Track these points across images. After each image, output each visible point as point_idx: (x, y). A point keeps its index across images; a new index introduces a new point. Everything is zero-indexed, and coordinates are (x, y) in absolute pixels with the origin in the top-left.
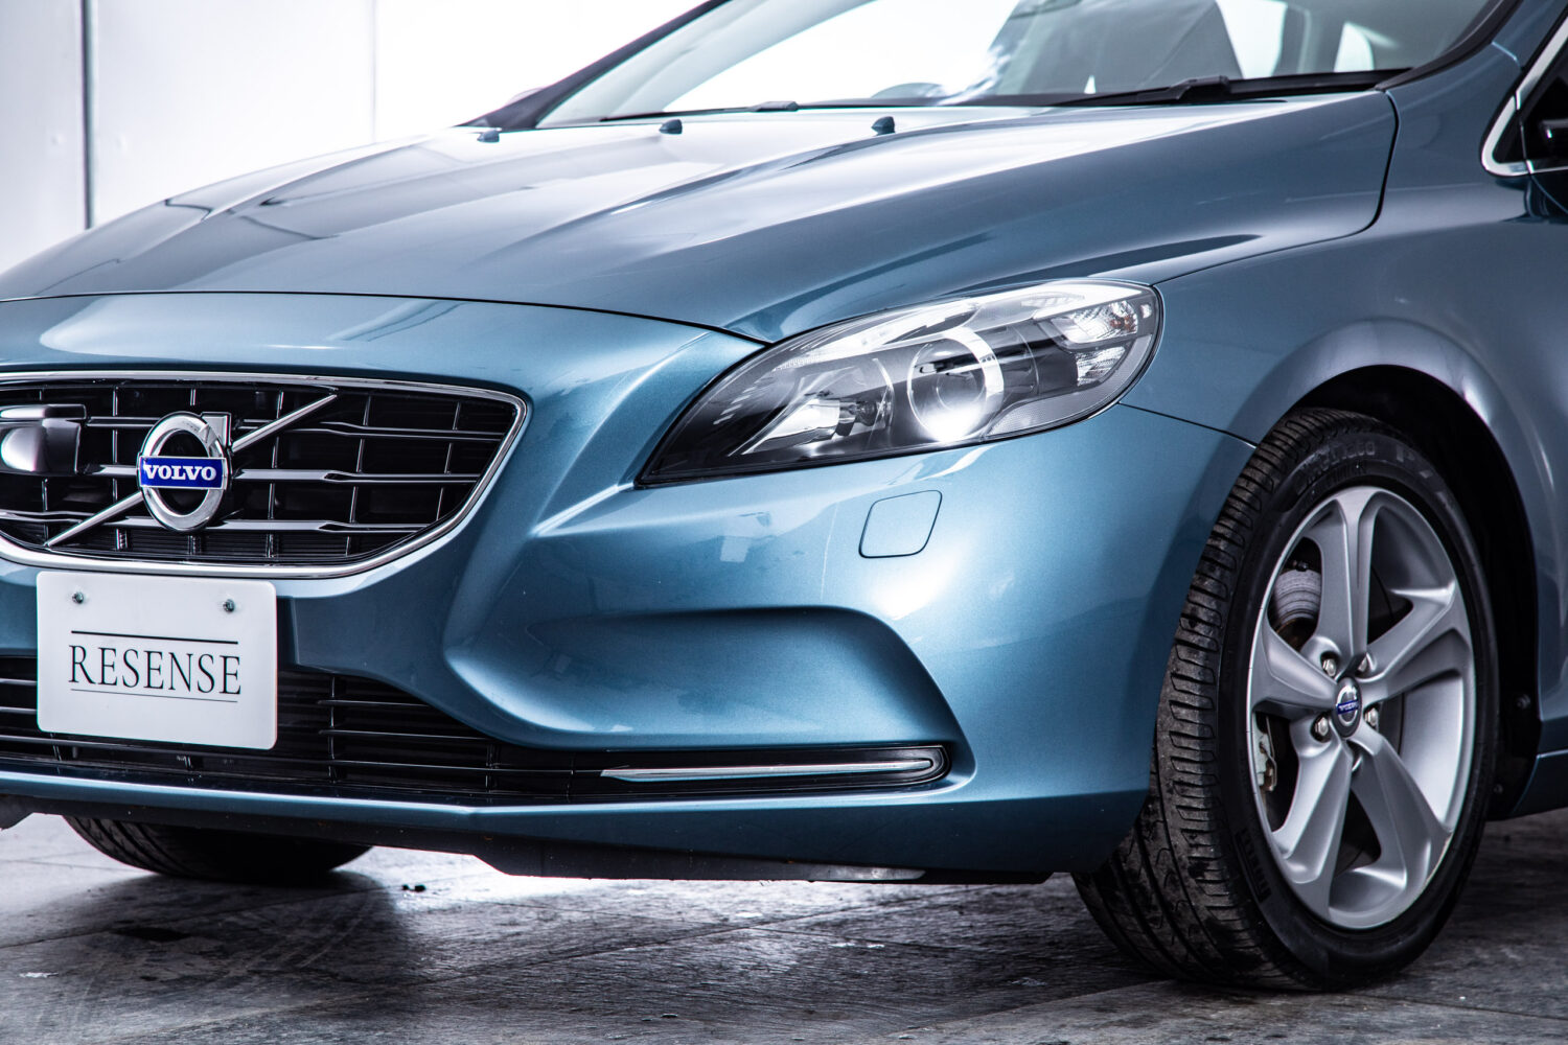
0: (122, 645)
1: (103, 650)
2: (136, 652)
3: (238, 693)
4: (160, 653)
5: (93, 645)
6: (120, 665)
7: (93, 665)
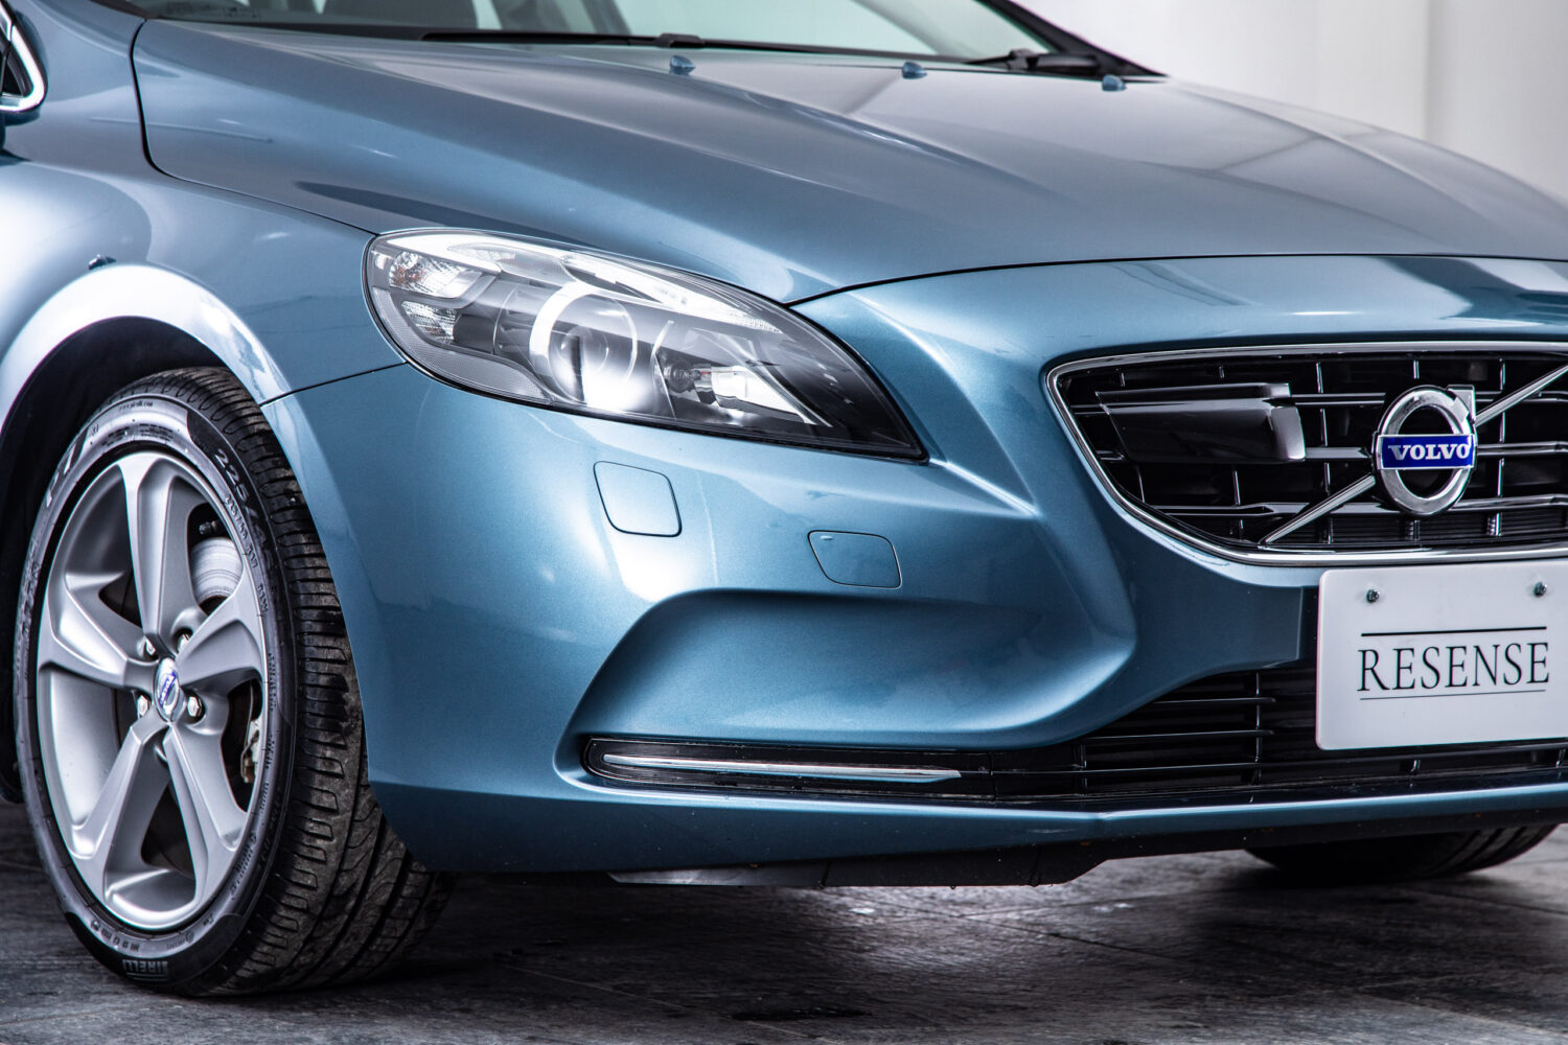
0: (1420, 644)
1: (1399, 651)
2: (1437, 649)
3: (1546, 680)
4: (1464, 648)
5: (1386, 647)
6: (1419, 667)
7: (1387, 671)
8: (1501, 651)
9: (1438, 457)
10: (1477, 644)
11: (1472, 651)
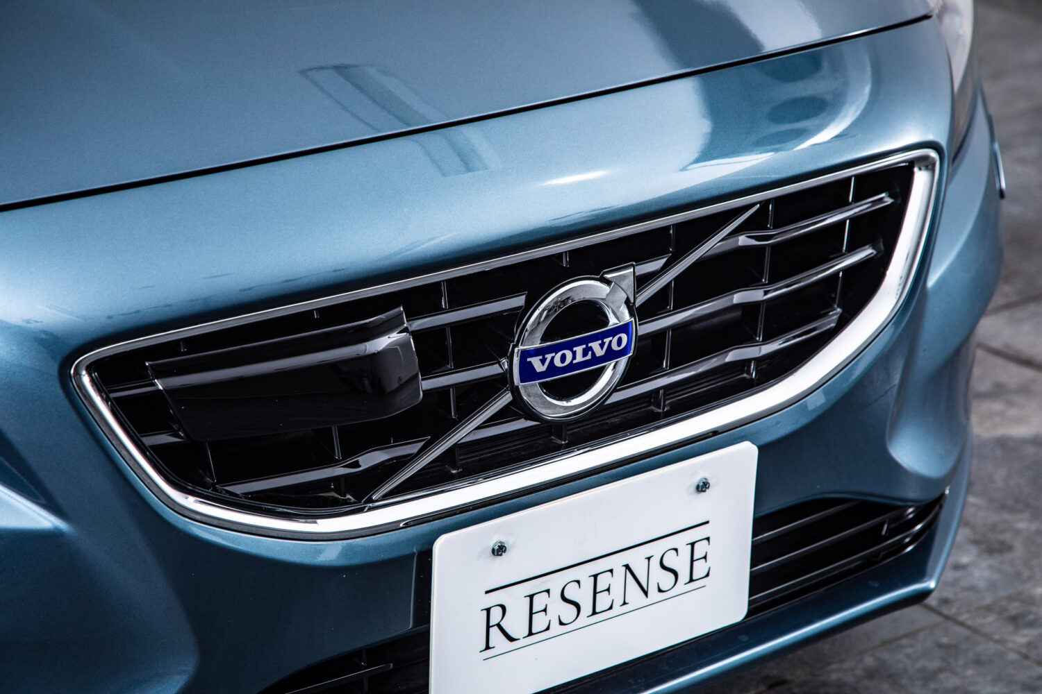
0: (558, 581)
1: (532, 596)
2: (578, 581)
3: (707, 575)
4: (611, 570)
5: (515, 597)
7: (516, 621)
8: (655, 562)
9: (589, 357)
10: (625, 563)
11: (620, 572)
